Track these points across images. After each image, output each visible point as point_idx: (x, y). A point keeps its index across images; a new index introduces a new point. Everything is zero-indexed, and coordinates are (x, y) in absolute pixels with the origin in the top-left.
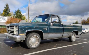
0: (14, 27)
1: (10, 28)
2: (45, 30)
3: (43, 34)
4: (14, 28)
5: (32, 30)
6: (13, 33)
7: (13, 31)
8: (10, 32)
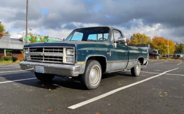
0: (62, 49)
1: (45, 51)
2: (109, 55)
3: (107, 62)
4: (62, 52)
5: (94, 55)
6: (60, 61)
7: (62, 58)
8: (45, 60)
